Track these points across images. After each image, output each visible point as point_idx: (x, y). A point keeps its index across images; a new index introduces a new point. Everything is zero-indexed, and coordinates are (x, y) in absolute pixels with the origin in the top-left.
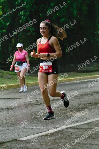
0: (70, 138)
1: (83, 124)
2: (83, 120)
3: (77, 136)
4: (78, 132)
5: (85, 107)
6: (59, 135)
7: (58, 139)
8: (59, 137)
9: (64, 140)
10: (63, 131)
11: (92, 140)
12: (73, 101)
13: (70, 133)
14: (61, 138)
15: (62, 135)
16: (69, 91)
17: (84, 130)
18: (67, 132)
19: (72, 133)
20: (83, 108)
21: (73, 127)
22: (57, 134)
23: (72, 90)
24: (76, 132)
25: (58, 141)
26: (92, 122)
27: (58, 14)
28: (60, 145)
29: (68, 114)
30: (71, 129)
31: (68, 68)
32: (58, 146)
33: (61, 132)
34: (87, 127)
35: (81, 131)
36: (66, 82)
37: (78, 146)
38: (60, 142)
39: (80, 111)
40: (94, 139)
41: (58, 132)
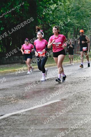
0: (15, 124)
1: (26, 111)
2: (27, 108)
3: (21, 123)
4: (22, 118)
5: (28, 95)
6: (4, 122)
7: (4, 126)
8: (4, 124)
9: (9, 126)
10: (8, 118)
11: (34, 126)
12: (17, 90)
13: (14, 119)
14: (7, 125)
15: (7, 122)
16: (14, 80)
17: (28, 116)
18: (12, 119)
19: (17, 119)
20: (26, 96)
21: (17, 114)
22: (2, 121)
23: (17, 80)
24: (20, 118)
25: (4, 128)
26: (35, 109)
27: (2, 11)
28: (5, 131)
29: (12, 102)
30: (15, 116)
31: (12, 59)
32: (3, 132)
33: (6, 120)
34: (30, 114)
35: (24, 118)
36: (11, 73)
37: (22, 131)
38: (5, 129)
39: (23, 99)
40: (36, 124)
41: (4, 119)
